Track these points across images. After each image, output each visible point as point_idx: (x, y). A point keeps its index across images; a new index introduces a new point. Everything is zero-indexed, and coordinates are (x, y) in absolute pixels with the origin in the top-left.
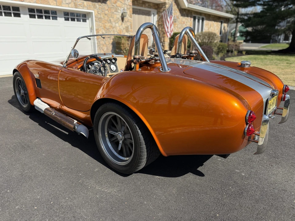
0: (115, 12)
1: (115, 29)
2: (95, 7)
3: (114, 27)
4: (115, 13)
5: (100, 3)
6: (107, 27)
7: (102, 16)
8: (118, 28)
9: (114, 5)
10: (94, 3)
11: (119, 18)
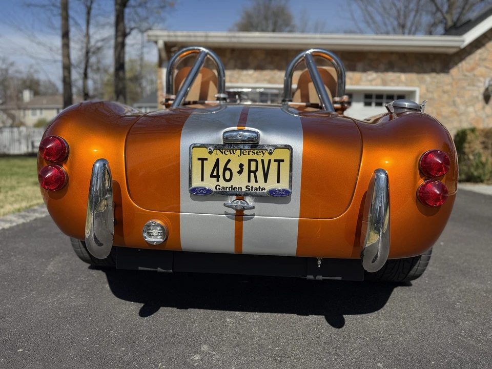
0: (469, 85)
1: (463, 118)
2: (422, 82)
3: (461, 114)
4: (468, 88)
5: (434, 75)
6: (444, 114)
7: (435, 96)
8: (473, 115)
9: (468, 74)
10: (421, 76)
11: (477, 98)
